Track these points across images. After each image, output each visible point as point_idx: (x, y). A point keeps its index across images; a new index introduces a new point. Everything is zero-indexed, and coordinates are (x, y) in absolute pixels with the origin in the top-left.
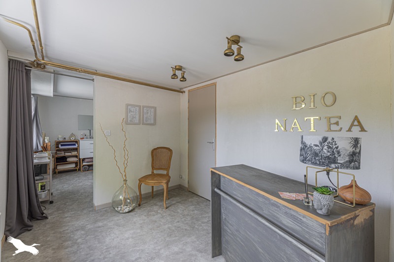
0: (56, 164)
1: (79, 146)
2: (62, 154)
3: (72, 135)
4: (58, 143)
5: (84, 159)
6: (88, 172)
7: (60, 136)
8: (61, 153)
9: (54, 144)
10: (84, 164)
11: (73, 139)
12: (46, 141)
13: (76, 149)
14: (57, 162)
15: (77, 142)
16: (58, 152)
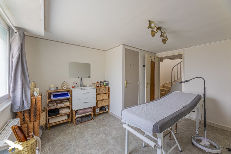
0: (48, 117)
1: (71, 96)
2: (54, 106)
3: (64, 83)
4: (49, 94)
5: (77, 110)
6: (81, 124)
7: (52, 86)
8: (53, 104)
9: (45, 94)
10: (77, 116)
11: (65, 88)
12: (36, 94)
13: (68, 100)
14: (48, 116)
15: (69, 91)
16: (50, 105)
